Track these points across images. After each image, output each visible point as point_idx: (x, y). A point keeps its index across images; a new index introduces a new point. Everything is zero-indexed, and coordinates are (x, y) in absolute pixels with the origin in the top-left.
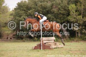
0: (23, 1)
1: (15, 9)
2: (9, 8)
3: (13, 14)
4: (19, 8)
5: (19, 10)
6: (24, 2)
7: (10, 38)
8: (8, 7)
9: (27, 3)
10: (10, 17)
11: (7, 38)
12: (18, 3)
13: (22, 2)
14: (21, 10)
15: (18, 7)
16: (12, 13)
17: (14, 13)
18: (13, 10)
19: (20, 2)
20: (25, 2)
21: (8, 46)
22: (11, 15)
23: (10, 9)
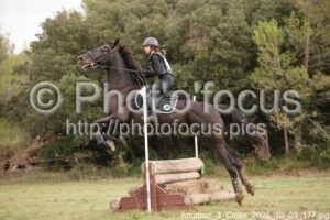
0: (64, 12)
1: (35, 46)
2: (7, 41)
3: (29, 66)
4: (50, 41)
5: (50, 50)
6: (68, 17)
7: (20, 167)
8: (6, 37)
9: (83, 20)
10: (17, 77)
11: (7, 167)
12: (48, 20)
13: (62, 16)
14: (61, 50)
15: (46, 38)
16: (23, 63)
17: (31, 62)
18: (27, 52)
19: (52, 18)
20: (76, 15)
21: (12, 199)
22: (20, 70)
23: (14, 46)
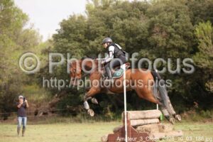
0: (74, 16)
1: (56, 37)
2: (38, 34)
4: (64, 34)
5: (65, 40)
6: (77, 19)
7: (44, 114)
8: (37, 31)
9: (86, 21)
11: (36, 113)
12: (64, 20)
13: (72, 18)
14: (72, 39)
15: (63, 32)
16: (47, 48)
17: (53, 47)
18: (50, 41)
19: (67, 19)
20: (81, 17)
21: (39, 134)
22: (46, 52)
23: (42, 37)
